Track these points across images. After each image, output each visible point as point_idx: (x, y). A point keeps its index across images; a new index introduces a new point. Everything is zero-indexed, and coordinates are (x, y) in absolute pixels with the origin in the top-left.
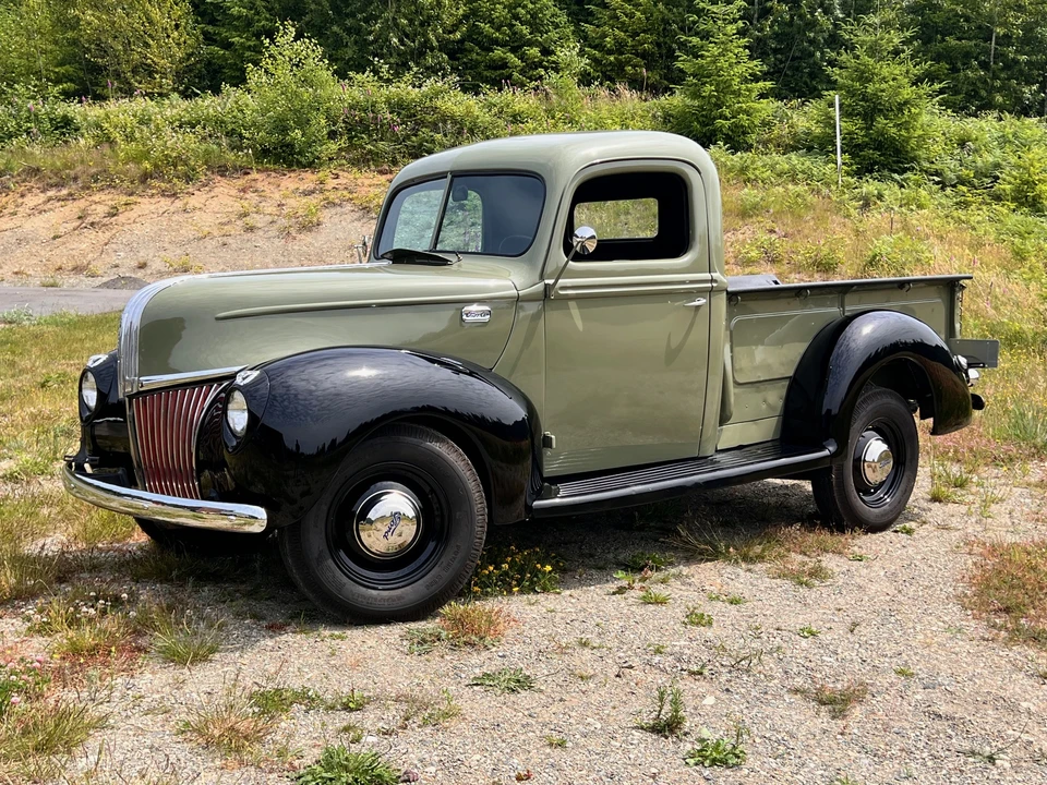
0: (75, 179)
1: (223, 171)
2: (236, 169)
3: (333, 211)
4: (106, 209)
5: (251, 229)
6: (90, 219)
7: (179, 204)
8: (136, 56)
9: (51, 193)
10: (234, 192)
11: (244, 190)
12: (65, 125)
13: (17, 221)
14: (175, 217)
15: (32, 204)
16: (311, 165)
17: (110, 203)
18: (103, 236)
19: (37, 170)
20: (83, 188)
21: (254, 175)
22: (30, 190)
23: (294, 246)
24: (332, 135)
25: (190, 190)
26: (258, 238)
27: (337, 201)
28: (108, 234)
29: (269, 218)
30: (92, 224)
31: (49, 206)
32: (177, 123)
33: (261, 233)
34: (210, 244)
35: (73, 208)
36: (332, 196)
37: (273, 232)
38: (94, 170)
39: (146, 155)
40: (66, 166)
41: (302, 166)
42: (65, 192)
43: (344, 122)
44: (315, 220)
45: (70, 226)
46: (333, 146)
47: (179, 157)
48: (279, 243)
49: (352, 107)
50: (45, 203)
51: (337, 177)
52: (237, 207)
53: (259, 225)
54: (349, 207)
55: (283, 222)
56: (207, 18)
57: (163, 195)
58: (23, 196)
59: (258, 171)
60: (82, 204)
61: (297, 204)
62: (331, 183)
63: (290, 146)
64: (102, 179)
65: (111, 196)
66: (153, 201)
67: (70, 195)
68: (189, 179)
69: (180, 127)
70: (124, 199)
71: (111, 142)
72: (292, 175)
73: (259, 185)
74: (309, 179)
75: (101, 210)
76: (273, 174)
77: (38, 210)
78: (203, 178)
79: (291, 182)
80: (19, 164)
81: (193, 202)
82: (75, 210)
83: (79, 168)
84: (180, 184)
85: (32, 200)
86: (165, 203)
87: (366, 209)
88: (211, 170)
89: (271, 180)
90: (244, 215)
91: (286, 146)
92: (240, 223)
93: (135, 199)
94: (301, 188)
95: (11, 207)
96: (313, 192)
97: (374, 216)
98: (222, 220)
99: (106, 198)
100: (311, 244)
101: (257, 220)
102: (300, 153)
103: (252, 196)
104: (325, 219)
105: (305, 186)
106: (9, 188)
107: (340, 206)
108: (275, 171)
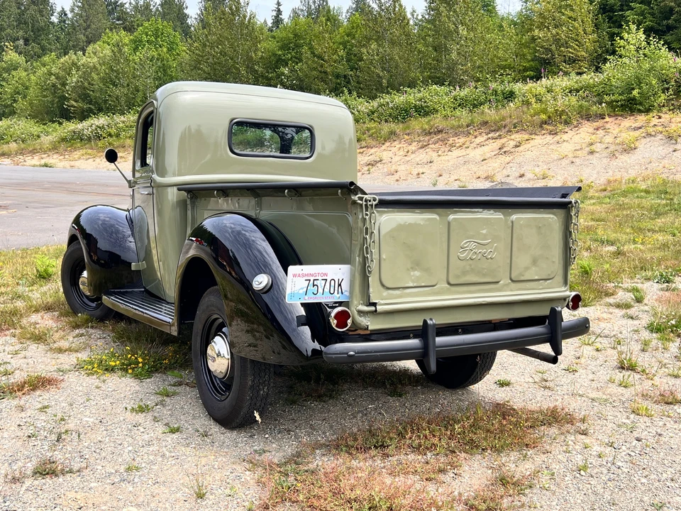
0: (505, 127)
1: (588, 118)
2: (596, 116)
3: (648, 139)
4: (514, 143)
5: (592, 153)
6: (505, 149)
7: (557, 138)
9: (490, 136)
10: (591, 130)
11: (597, 129)
12: (510, 96)
13: (468, 151)
14: (551, 147)
15: (478, 142)
16: (648, 111)
17: (518, 140)
18: (508, 159)
19: (487, 122)
20: (508, 132)
21: (607, 119)
22: (480, 134)
23: (614, 163)
24: (665, 90)
25: (566, 130)
26: (593, 158)
27: (653, 133)
28: (512, 157)
29: (604, 146)
30: (505, 152)
31: (487, 142)
32: (567, 90)
33: (597, 155)
34: (565, 162)
35: (499, 143)
36: (651, 130)
37: (605, 153)
38: (516, 121)
39: (544, 111)
40: (501, 120)
41: (640, 111)
42: (498, 134)
43: (676, 81)
44: (633, 145)
45: (493, 154)
46: (663, 98)
47: (563, 111)
48: (605, 161)
50: (485, 141)
51: (660, 118)
52: (588, 140)
53: (597, 150)
54: (660, 136)
55: (612, 148)
56: (617, 24)
57: (550, 134)
58: (476, 137)
59: (609, 116)
60: (505, 140)
61: (627, 136)
62: (655, 121)
63: (634, 99)
64: (517, 126)
65: (521, 136)
66: (543, 137)
67: (500, 135)
68: (566, 123)
69: (570, 92)
70: (527, 137)
71: (529, 104)
72: (632, 118)
73: (608, 126)
74: (642, 119)
75: (512, 143)
76: (620, 118)
77: (481, 145)
78: (575, 123)
79: (629, 122)
80: (478, 119)
81: (565, 137)
82: (499, 144)
83: (508, 121)
84: (561, 127)
85: (480, 139)
86: (549, 138)
87: (670, 138)
88: (582, 117)
89: (617, 122)
90: (592, 144)
91: (632, 100)
92: (588, 149)
93: (533, 136)
94: (634, 126)
95: (468, 144)
96: (640, 128)
97: (674, 142)
98: (577, 148)
99: (517, 137)
100: (626, 161)
101: (597, 147)
102: (641, 104)
103: (601, 132)
104: (641, 145)
105: (637, 125)
106: (470, 133)
107: (654, 136)
108: (621, 116)
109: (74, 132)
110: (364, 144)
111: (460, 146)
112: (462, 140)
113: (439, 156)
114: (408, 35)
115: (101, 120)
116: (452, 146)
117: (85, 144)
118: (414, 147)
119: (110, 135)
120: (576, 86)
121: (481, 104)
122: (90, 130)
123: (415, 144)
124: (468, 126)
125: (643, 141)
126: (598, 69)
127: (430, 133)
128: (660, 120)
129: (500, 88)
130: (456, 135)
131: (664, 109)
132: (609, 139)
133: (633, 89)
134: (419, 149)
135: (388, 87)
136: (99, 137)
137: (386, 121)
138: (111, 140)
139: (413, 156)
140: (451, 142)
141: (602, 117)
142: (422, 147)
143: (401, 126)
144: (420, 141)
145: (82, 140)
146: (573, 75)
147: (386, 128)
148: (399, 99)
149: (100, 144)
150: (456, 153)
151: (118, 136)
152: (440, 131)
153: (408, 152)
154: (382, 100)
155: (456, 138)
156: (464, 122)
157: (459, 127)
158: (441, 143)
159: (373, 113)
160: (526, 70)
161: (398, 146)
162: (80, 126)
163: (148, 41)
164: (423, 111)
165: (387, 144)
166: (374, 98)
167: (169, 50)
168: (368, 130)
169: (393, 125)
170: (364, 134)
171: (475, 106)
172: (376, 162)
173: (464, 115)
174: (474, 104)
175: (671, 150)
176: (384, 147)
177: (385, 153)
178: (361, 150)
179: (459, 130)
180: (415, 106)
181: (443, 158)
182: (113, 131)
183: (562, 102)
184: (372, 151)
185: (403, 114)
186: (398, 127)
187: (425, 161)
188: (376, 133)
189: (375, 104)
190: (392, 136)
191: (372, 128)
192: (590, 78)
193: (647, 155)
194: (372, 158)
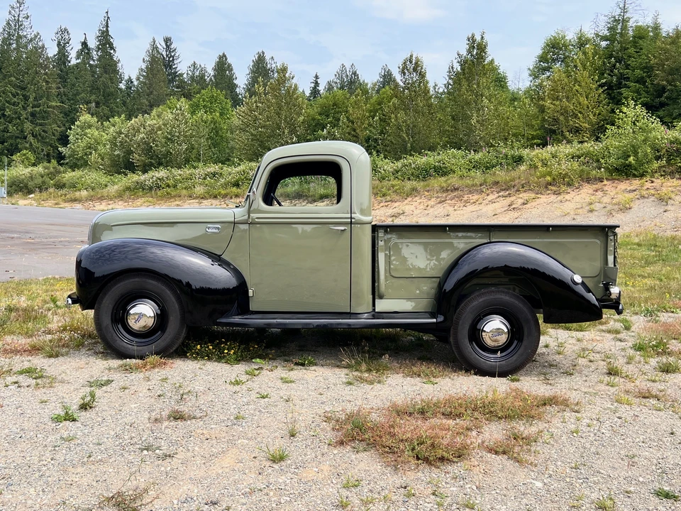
0: (514, 187)
1: (588, 181)
2: (595, 179)
3: (642, 201)
4: (522, 201)
5: (591, 211)
6: (513, 206)
7: (560, 198)
8: (571, 123)
9: (500, 194)
10: (591, 191)
11: (596, 191)
12: (519, 160)
13: (481, 207)
14: (555, 205)
15: (490, 200)
16: (642, 176)
17: (526, 198)
18: (516, 215)
19: (498, 182)
20: (516, 191)
21: (605, 182)
22: (492, 192)
24: (658, 158)
25: (568, 191)
26: (593, 216)
27: (646, 196)
28: (520, 213)
29: (602, 206)
30: (514, 208)
31: (498, 200)
32: (570, 157)
33: (596, 213)
34: (567, 218)
35: (509, 200)
36: (644, 193)
37: (603, 212)
38: (524, 182)
39: (550, 174)
40: (511, 181)
41: (635, 176)
42: (507, 193)
43: (667, 150)
44: (627, 206)
45: (503, 210)
46: (656, 165)
47: (566, 174)
48: (603, 219)
49: (672, 142)
50: (496, 198)
51: (652, 182)
52: (588, 200)
53: (596, 209)
54: (653, 198)
55: (609, 207)
56: (615, 100)
57: (554, 194)
58: (488, 195)
59: (607, 179)
60: (512, 199)
61: (623, 197)
62: (648, 185)
63: (630, 165)
64: (525, 187)
65: (528, 195)
66: (547, 197)
67: (509, 194)
68: (569, 185)
69: (572, 158)
70: (533, 196)
71: (536, 167)
72: (627, 182)
73: (606, 188)
74: (636, 183)
75: (520, 201)
76: (616, 181)
77: (492, 202)
78: (577, 185)
79: (624, 185)
80: (490, 179)
81: (567, 197)
82: (509, 202)
83: (517, 181)
84: (564, 188)
85: (491, 197)
86: (553, 197)
87: (661, 199)
88: (582, 180)
89: (614, 185)
90: (591, 204)
91: (628, 166)
92: (588, 208)
93: (539, 196)
94: (629, 189)
95: (481, 200)
96: (635, 191)
97: (665, 204)
98: (578, 207)
99: (525, 196)
100: (622, 219)
101: (597, 206)
102: (636, 169)
103: (600, 194)
104: (636, 205)
105: (632, 188)
106: (483, 192)
107: (648, 198)
108: (618, 180)
109: (137, 183)
110: (388, 198)
111: (474, 202)
112: (476, 197)
113: (455, 210)
114: (430, 106)
115: (161, 173)
116: (467, 202)
117: (147, 193)
118: (432, 202)
119: (168, 186)
120: (578, 153)
121: (493, 167)
122: (151, 181)
123: (433, 199)
124: (481, 185)
125: (637, 201)
126: (598, 139)
127: (447, 190)
128: (653, 184)
129: (511, 153)
130: (470, 192)
131: (656, 175)
132: (606, 200)
133: (629, 156)
134: (437, 204)
135: (411, 150)
136: (159, 187)
137: (409, 179)
138: (169, 190)
139: (432, 209)
140: (466, 198)
141: (601, 180)
142: (440, 203)
143: (422, 183)
144: (438, 197)
145: (143, 189)
146: (575, 143)
147: (409, 185)
148: (421, 160)
149: (159, 193)
150: (470, 208)
151: (175, 186)
152: (456, 189)
153: (427, 206)
154: (405, 161)
155: (470, 196)
156: (477, 182)
157: (473, 185)
158: (457, 199)
159: (397, 172)
160: (533, 138)
161: (418, 201)
162: (143, 177)
163: (204, 106)
164: (441, 171)
165: (409, 199)
166: (397, 160)
167: (221, 114)
168: (393, 186)
169: (414, 183)
170: (390, 189)
171: (487, 168)
172: (399, 214)
173: (478, 175)
174: (487, 166)
175: (662, 210)
176: (406, 201)
177: (407, 207)
178: (386, 204)
179: (472, 189)
180: (435, 167)
181: (459, 212)
182: (171, 182)
183: (565, 166)
184: (396, 204)
185: (424, 174)
186: (419, 185)
187: (442, 214)
188: (399, 189)
189: (399, 164)
190: (414, 192)
191: (396, 185)
192: (590, 146)
193: (640, 214)
194: (396, 211)
